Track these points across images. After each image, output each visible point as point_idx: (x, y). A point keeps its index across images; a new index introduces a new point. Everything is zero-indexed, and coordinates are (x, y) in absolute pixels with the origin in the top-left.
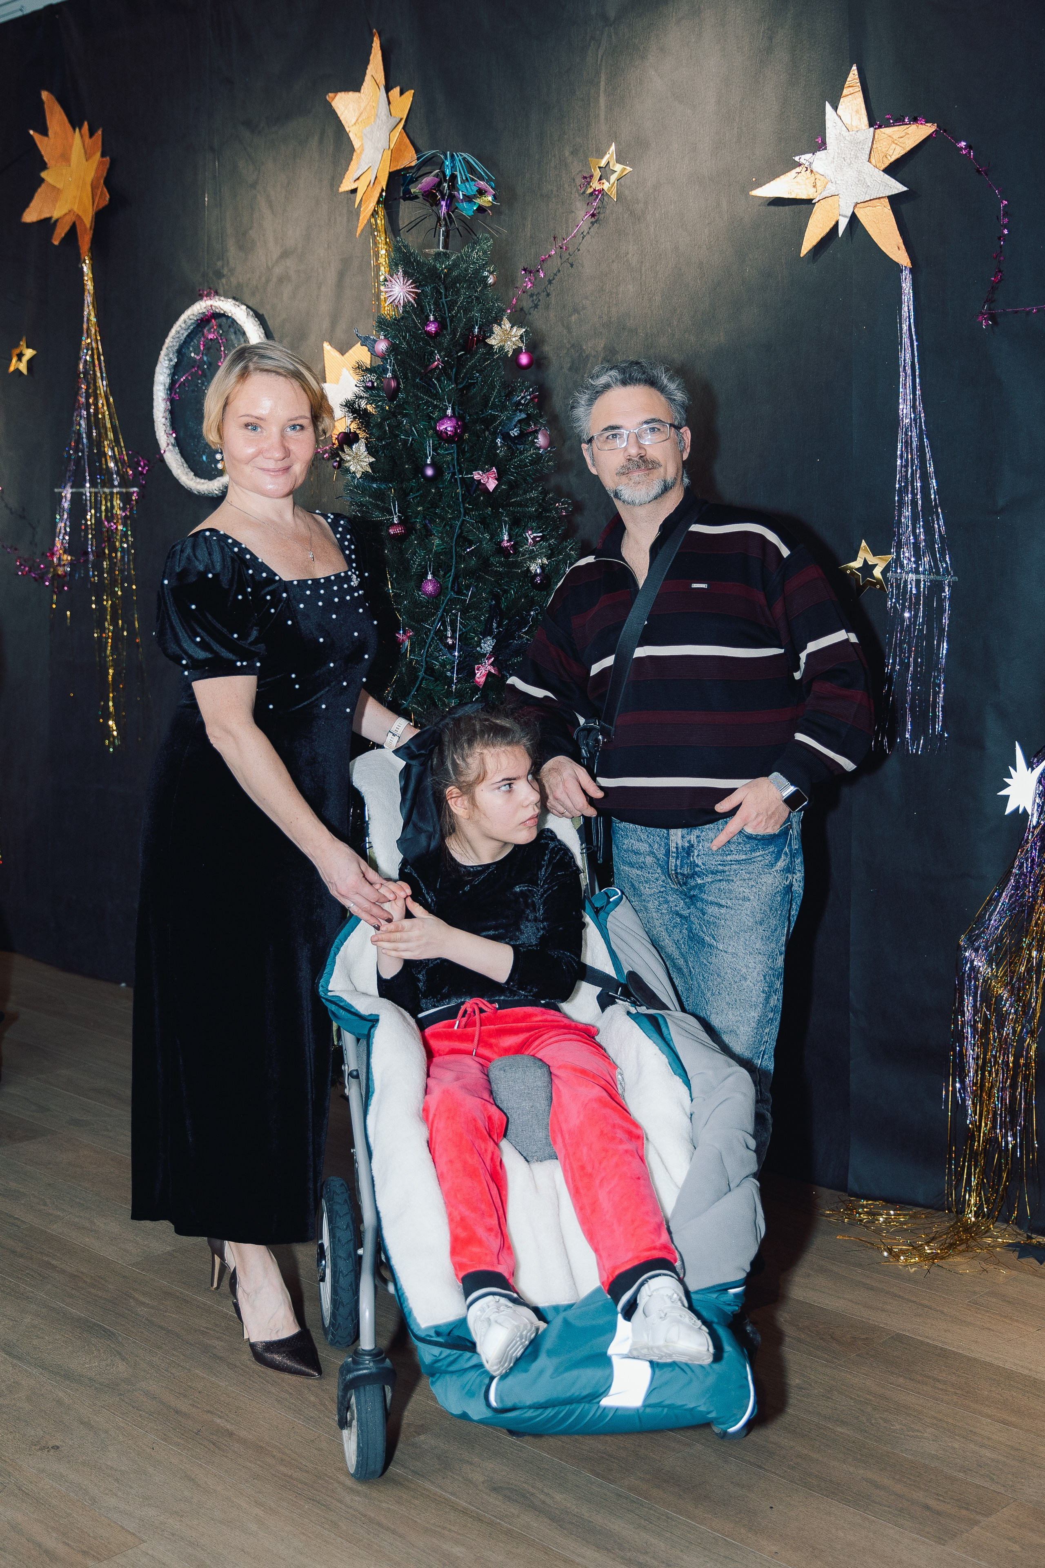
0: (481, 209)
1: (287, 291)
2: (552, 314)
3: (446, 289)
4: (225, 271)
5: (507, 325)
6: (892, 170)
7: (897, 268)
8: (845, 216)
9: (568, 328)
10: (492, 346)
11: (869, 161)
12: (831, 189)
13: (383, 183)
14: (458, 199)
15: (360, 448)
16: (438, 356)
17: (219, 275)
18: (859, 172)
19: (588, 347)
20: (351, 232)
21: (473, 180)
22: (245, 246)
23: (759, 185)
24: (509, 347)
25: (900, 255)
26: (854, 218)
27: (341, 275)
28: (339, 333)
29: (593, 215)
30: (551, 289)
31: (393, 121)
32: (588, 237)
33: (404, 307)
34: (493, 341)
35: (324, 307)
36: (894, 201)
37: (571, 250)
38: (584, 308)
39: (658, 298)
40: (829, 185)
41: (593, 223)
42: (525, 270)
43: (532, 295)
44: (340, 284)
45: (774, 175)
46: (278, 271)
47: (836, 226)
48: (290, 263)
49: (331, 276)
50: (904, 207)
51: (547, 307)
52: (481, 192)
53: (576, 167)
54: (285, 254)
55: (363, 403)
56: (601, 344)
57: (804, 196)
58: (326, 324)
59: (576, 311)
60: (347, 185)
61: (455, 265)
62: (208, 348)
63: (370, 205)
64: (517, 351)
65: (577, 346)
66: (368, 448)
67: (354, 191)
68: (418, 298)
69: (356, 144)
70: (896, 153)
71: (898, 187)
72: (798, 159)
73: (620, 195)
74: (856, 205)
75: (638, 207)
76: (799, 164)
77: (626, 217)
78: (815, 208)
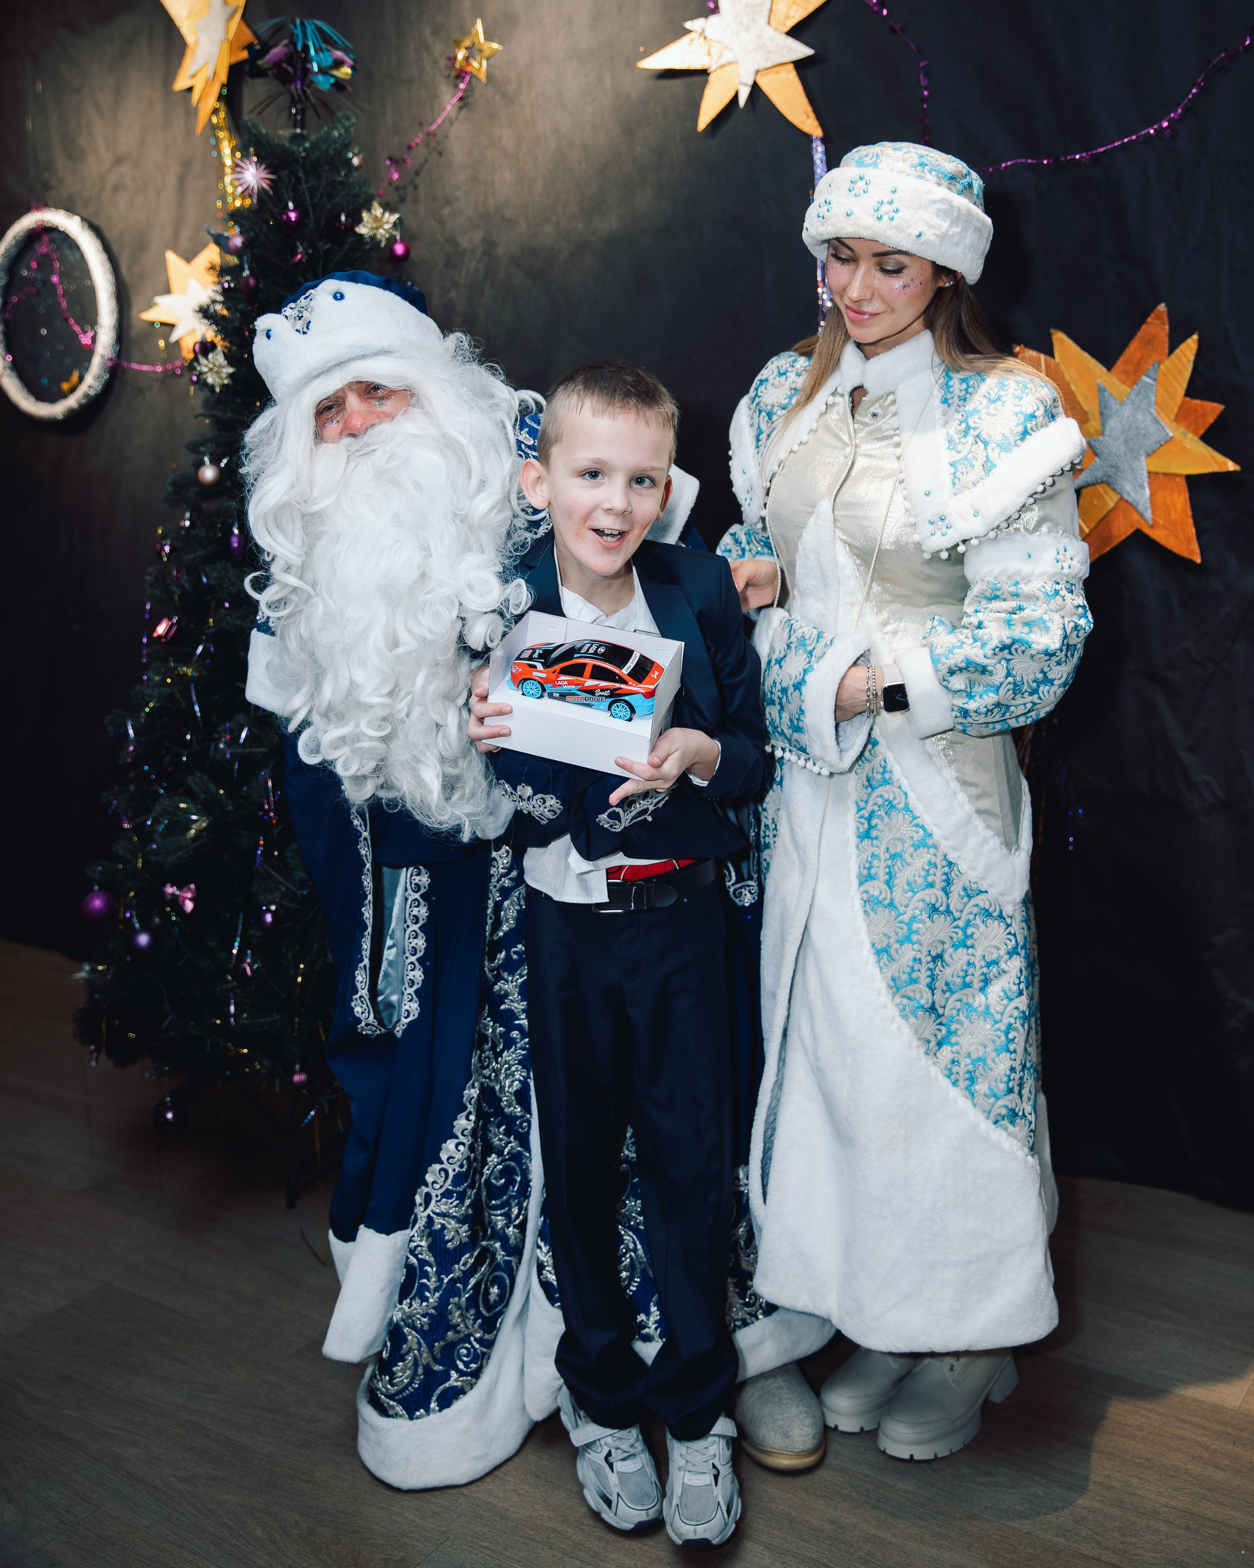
0: (339, 85)
1: (123, 199)
2: (422, 209)
3: (306, 174)
4: (54, 182)
5: (377, 211)
6: (796, 32)
7: (808, 138)
8: (745, 85)
9: (441, 222)
10: (361, 236)
11: (769, 23)
12: (727, 57)
13: (223, 77)
14: (313, 72)
15: (218, 358)
16: (300, 249)
17: (47, 186)
18: (759, 37)
19: (464, 242)
20: (189, 133)
21: (328, 50)
22: (75, 155)
23: (646, 55)
24: (382, 234)
25: (810, 125)
26: (755, 88)
27: (182, 179)
28: (184, 241)
29: (461, 99)
30: (418, 180)
31: (229, 11)
32: (456, 124)
33: (259, 195)
34: (362, 230)
35: (166, 214)
36: (800, 65)
37: (439, 137)
38: (457, 199)
39: (539, 185)
40: (726, 52)
41: (461, 108)
42: (391, 159)
43: (397, 189)
44: (181, 188)
45: (661, 43)
46: (112, 179)
47: (736, 98)
48: (125, 170)
49: (172, 180)
50: (809, 73)
51: (416, 200)
52: (338, 64)
53: (438, 48)
54: (119, 161)
55: (218, 307)
56: (478, 236)
57: (696, 65)
58: (168, 232)
59: (448, 202)
60: (181, 84)
61: (314, 146)
62: (41, 266)
63: (211, 102)
64: (392, 241)
65: (452, 241)
66: (227, 357)
67: (190, 89)
68: (273, 184)
69: (189, 38)
70: (798, 15)
71: (803, 51)
72: (688, 25)
73: (489, 76)
74: (757, 72)
75: (511, 88)
76: (690, 31)
77: (498, 98)
78: (711, 78)
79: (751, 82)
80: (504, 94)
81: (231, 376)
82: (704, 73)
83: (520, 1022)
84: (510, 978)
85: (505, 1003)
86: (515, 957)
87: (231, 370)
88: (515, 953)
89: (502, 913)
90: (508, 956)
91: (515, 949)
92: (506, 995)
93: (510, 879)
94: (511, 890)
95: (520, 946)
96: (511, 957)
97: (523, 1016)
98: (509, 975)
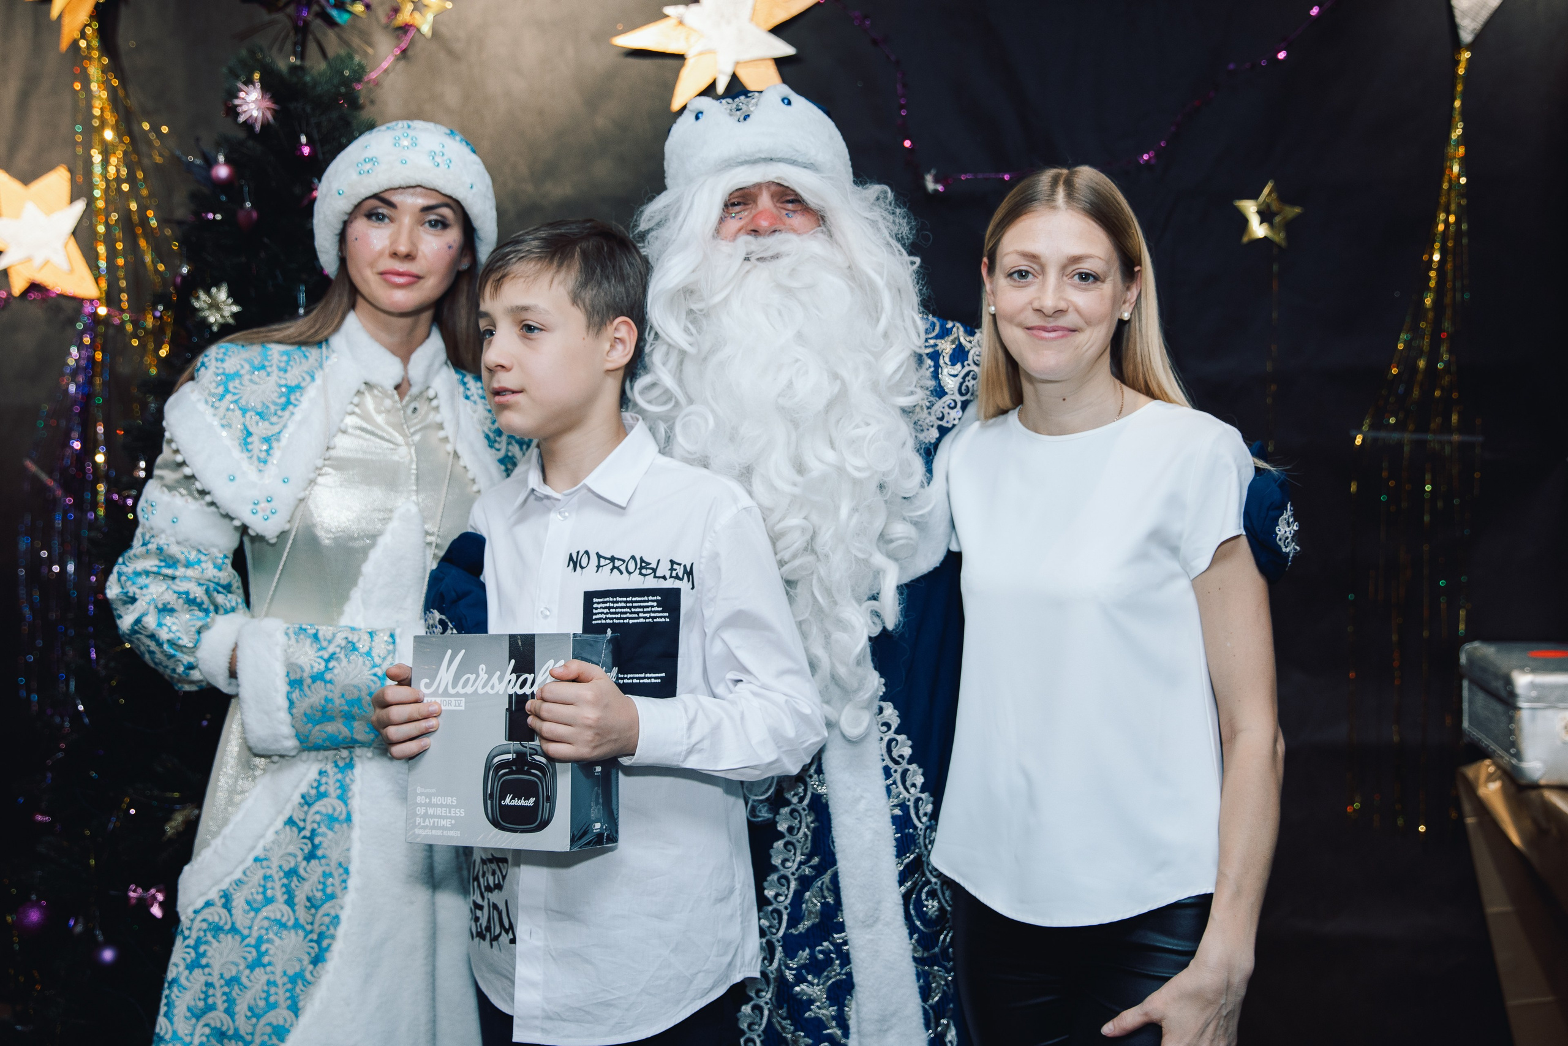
6: (777, 32)
8: (725, 74)
11: (752, 19)
12: (706, 45)
18: (741, 31)
26: (735, 78)
29: (403, 51)
36: (781, 63)
40: (705, 41)
47: (715, 81)
50: (791, 71)
57: (672, 49)
70: (782, 15)
71: (786, 50)
72: (668, 10)
73: (435, 33)
74: (737, 63)
75: (458, 47)
76: (667, 16)
77: (442, 55)
78: (690, 63)
79: (730, 72)
80: (450, 52)
81: (234, 315)
82: (681, 57)
83: (829, 1031)
84: (816, 981)
85: (810, 1010)
86: (821, 956)
87: (235, 309)
88: (821, 952)
89: (804, 906)
90: (812, 956)
91: (820, 948)
92: (811, 1001)
93: (811, 867)
94: (813, 879)
95: (825, 944)
96: (816, 958)
97: (834, 1023)
98: (814, 977)
